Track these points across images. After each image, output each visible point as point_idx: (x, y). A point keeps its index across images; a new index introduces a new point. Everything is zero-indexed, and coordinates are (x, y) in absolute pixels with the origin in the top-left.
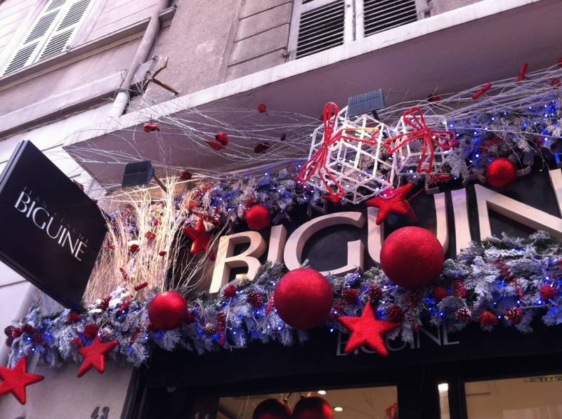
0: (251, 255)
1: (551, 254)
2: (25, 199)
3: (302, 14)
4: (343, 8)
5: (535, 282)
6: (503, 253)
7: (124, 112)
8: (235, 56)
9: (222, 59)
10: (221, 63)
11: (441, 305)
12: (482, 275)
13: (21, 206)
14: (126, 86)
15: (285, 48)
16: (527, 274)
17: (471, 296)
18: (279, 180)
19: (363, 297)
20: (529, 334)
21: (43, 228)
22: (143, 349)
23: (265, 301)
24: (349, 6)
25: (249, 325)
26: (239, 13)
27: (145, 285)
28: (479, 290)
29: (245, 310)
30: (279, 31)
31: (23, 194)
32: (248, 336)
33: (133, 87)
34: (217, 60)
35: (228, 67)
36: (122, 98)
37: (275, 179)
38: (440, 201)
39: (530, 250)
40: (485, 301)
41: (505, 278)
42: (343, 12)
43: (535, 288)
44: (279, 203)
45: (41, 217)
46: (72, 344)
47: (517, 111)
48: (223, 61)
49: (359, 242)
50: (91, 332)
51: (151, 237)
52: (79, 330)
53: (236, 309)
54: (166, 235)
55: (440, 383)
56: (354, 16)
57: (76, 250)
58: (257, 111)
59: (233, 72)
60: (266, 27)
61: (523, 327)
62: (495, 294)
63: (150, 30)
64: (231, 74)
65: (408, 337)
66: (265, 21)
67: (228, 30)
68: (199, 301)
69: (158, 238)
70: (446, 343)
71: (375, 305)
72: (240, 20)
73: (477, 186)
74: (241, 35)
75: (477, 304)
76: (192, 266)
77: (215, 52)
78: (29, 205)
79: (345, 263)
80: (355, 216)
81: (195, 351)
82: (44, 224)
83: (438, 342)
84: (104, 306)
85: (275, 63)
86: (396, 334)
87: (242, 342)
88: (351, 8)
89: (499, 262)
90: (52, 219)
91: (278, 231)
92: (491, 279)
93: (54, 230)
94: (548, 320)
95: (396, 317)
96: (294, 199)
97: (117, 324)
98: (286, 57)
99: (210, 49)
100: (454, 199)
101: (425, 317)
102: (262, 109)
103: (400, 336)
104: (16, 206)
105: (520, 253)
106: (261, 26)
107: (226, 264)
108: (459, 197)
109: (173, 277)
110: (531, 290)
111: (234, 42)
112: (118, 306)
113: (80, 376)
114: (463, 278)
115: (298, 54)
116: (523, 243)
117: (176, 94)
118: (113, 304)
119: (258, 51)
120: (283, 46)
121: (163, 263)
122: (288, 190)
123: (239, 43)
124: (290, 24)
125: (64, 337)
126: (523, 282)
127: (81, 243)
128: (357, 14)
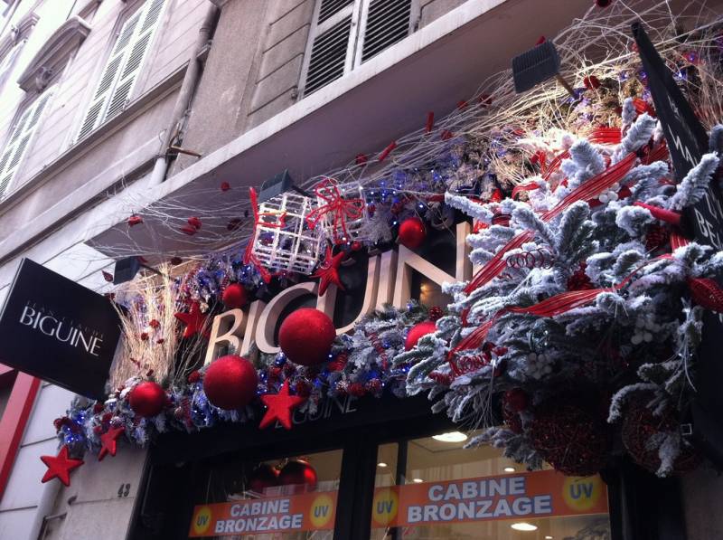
0: (234, 334)
2: (29, 312)
3: (316, 39)
4: (349, 27)
6: (382, 324)
7: (165, 179)
8: (254, 103)
10: (238, 114)
11: (330, 378)
12: (361, 348)
13: (27, 319)
14: (164, 151)
15: (296, 87)
16: (394, 343)
17: (350, 368)
21: (52, 334)
22: (144, 432)
24: (354, 25)
26: (263, 45)
28: (359, 363)
30: (293, 65)
31: (26, 308)
34: (235, 112)
35: (248, 115)
36: (160, 165)
38: (372, 266)
40: (362, 372)
42: (348, 33)
45: (49, 325)
46: (95, 432)
47: (429, 164)
48: (240, 111)
51: (156, 325)
52: (101, 419)
55: (380, 444)
56: (357, 38)
57: (91, 347)
58: (220, 190)
60: (283, 61)
63: (188, 77)
64: (249, 124)
65: (313, 409)
66: (284, 51)
67: (247, 70)
70: (348, 410)
72: (263, 53)
73: (401, 247)
74: (263, 73)
75: (352, 377)
77: (235, 102)
78: (34, 317)
80: (310, 287)
82: (53, 330)
83: (343, 409)
85: (286, 106)
86: (305, 407)
88: (356, 26)
89: (375, 334)
90: (61, 323)
91: (254, 307)
92: (366, 352)
93: (64, 333)
95: (304, 392)
98: (295, 99)
99: (231, 98)
100: (383, 262)
102: (226, 187)
104: (22, 321)
106: (279, 61)
107: (216, 344)
108: (387, 260)
111: (256, 83)
112: (127, 394)
113: (100, 460)
114: (346, 352)
115: (306, 93)
117: (200, 156)
118: (124, 392)
119: (274, 93)
120: (293, 84)
123: (260, 85)
124: (303, 54)
125: (91, 426)
127: (96, 339)
128: (360, 34)
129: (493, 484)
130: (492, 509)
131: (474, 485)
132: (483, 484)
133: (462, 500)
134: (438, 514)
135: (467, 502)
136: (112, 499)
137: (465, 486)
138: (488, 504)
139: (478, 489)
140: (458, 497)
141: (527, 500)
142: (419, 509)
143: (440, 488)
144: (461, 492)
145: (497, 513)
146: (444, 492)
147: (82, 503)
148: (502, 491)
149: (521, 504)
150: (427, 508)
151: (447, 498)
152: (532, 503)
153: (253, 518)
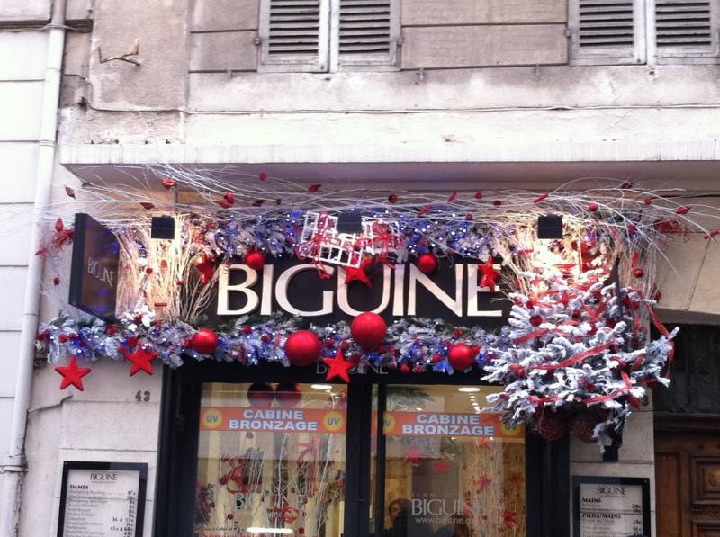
0: (249, 287)
1: (442, 336)
5: (432, 349)
6: (418, 330)
8: (198, 19)
9: (185, 24)
10: (185, 30)
11: (381, 358)
12: (406, 342)
14: (58, 20)
15: (256, 30)
16: (429, 345)
17: (398, 353)
18: (272, 231)
19: (337, 344)
21: (98, 276)
22: (178, 358)
23: (272, 338)
25: (261, 353)
27: (164, 304)
28: (403, 351)
29: (258, 343)
32: (259, 358)
33: (68, 22)
35: (192, 33)
37: (268, 231)
38: (387, 272)
39: (433, 331)
40: (405, 358)
41: (417, 344)
43: (431, 353)
44: (272, 249)
45: (97, 269)
46: (119, 351)
49: (331, 292)
50: (131, 342)
51: (164, 264)
52: (121, 340)
53: (251, 341)
56: (330, 13)
57: (110, 281)
59: (199, 44)
62: (411, 353)
64: (196, 46)
65: (361, 371)
69: (169, 265)
70: (381, 373)
71: (344, 352)
73: (412, 265)
75: (400, 359)
77: (176, 11)
79: (322, 308)
80: (329, 270)
83: (377, 371)
84: (138, 321)
86: (355, 368)
87: (254, 361)
89: (415, 336)
91: (269, 270)
92: (409, 345)
94: (435, 369)
95: (355, 360)
96: (284, 249)
97: (155, 339)
98: (259, 46)
100: (396, 272)
101: (372, 361)
102: (263, 177)
103: (357, 370)
104: (88, 270)
105: (427, 331)
107: (228, 291)
108: (400, 271)
109: (186, 298)
112: (152, 324)
113: (132, 375)
114: (395, 342)
115: (271, 45)
116: (430, 323)
117: (138, 65)
118: (146, 321)
119: (225, 21)
120: (254, 27)
122: (279, 241)
125: (110, 344)
126: (425, 349)
128: (333, 11)
129: (460, 418)
130: (459, 430)
131: (448, 417)
132: (454, 417)
133: (440, 424)
134: (424, 430)
135: (443, 425)
136: (127, 402)
137: (442, 416)
138: (457, 428)
139: (450, 419)
140: (437, 422)
141: (480, 428)
142: (410, 427)
143: (425, 416)
144: (439, 420)
145: (463, 433)
146: (428, 419)
147: (77, 402)
148: (465, 422)
149: (477, 429)
150: (416, 427)
151: (430, 422)
152: (483, 430)
153: (268, 421)
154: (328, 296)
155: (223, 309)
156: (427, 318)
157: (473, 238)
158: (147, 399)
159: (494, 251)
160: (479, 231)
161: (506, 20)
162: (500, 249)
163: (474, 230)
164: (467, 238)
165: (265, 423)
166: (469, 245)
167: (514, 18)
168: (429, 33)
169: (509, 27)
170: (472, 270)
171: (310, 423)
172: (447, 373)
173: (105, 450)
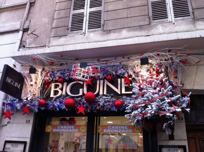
0: (59, 89)
1: (113, 99)
2: (8, 79)
3: (73, 14)
4: (83, 16)
6: (106, 97)
8: (54, 25)
9: (50, 26)
10: (50, 28)
11: (94, 106)
12: (102, 101)
14: (22, 28)
15: (68, 26)
16: (109, 102)
17: (99, 105)
18: (66, 72)
19: (81, 103)
20: (109, 111)
21: (12, 84)
22: (37, 109)
23: (63, 102)
24: (85, 16)
25: (59, 106)
26: (55, 9)
27: (36, 94)
28: (101, 104)
29: (59, 103)
30: (66, 19)
31: (7, 78)
32: (59, 108)
33: (24, 29)
35: (52, 28)
37: (65, 72)
38: (98, 82)
39: (110, 97)
40: (102, 106)
41: (105, 102)
42: (83, 17)
43: (110, 105)
44: (66, 77)
45: (12, 82)
46: (21, 107)
48: (51, 27)
49: (82, 89)
50: (25, 105)
51: (36, 83)
52: (22, 104)
53: (57, 103)
54: (40, 82)
56: (86, 20)
57: (19, 87)
59: (53, 31)
60: (63, 17)
61: (107, 110)
62: (103, 105)
63: (28, 7)
65: (89, 111)
66: (62, 14)
67: (52, 15)
68: (49, 101)
69: (37, 83)
71: (83, 105)
72: (55, 11)
73: (105, 80)
74: (55, 17)
75: (100, 107)
76: (46, 90)
77: (48, 23)
78: (9, 80)
79: (79, 94)
80: (82, 83)
81: (48, 110)
83: (94, 111)
84: (27, 99)
86: (87, 110)
87: (58, 109)
89: (104, 99)
90: (13, 81)
91: (65, 84)
95: (87, 108)
96: (69, 77)
97: (31, 104)
98: (68, 30)
99: (47, 22)
100: (101, 82)
101: (92, 108)
102: (62, 56)
103: (87, 111)
104: (7, 81)
105: (108, 98)
106: (61, 16)
107: (54, 90)
109: (42, 93)
110: (109, 104)
111: (54, 19)
112: (30, 100)
113: (23, 114)
114: (98, 101)
115: (71, 29)
116: (109, 95)
117: (38, 36)
118: (29, 99)
119: (60, 25)
121: (39, 90)
122: (68, 75)
123: (55, 20)
124: (69, 17)
125: (18, 106)
126: (108, 103)
127: (20, 85)
128: (87, 20)
129: (121, 127)
131: (118, 127)
132: (119, 126)
133: (115, 129)
134: (110, 131)
135: (116, 129)
136: (24, 123)
137: (116, 127)
138: (121, 130)
139: (119, 127)
140: (114, 128)
141: (128, 130)
142: (106, 130)
143: (111, 126)
144: (115, 128)
145: (122, 132)
146: (111, 127)
147: (11, 123)
148: (123, 128)
149: (127, 130)
150: (108, 130)
151: (112, 128)
152: (129, 131)
153: (64, 129)
154: (81, 90)
155: (52, 95)
156: (109, 94)
157: (122, 70)
158: (29, 122)
159: (129, 73)
160: (124, 68)
161: (132, 16)
162: (131, 73)
163: (123, 67)
164: (121, 70)
165: (63, 130)
166: (121, 72)
167: (134, 15)
168: (111, 22)
169: (132, 18)
170: (123, 80)
171: (76, 129)
172: (115, 111)
173: (16, 137)
